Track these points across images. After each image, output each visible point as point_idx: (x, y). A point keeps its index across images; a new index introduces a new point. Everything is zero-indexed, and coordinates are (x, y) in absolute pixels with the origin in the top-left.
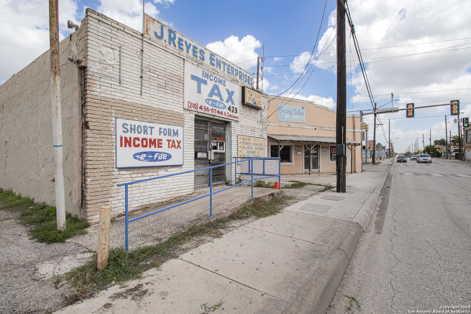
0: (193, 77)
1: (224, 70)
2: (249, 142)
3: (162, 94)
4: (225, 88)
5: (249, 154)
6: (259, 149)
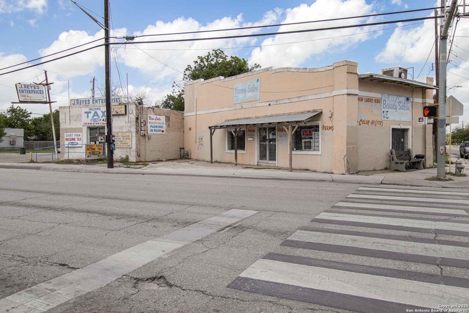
0: (85, 113)
1: (99, 103)
2: (117, 135)
3: (76, 123)
4: (100, 111)
5: (118, 142)
6: (126, 139)
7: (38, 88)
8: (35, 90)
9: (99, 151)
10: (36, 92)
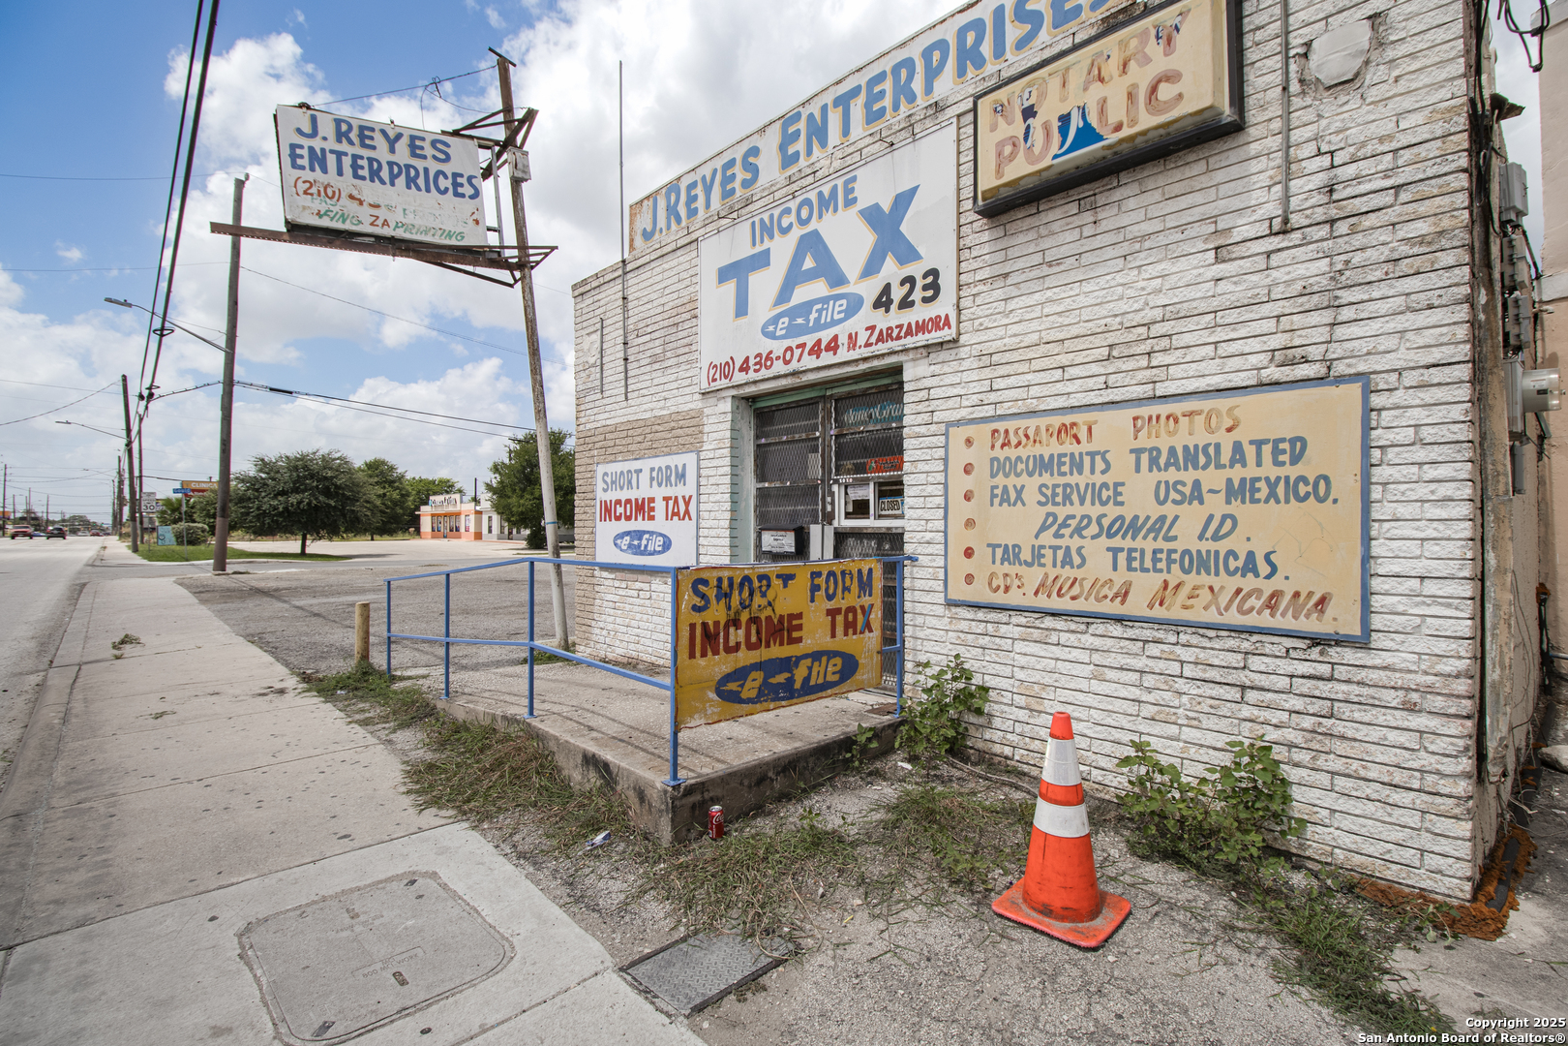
0: (726, 274)
1: (846, 133)
2: (1070, 447)
3: (661, 377)
4: (854, 210)
5: (1075, 543)
6: (1233, 492)
7: (443, 157)
8: (419, 164)
9: (844, 642)
10: (421, 181)
